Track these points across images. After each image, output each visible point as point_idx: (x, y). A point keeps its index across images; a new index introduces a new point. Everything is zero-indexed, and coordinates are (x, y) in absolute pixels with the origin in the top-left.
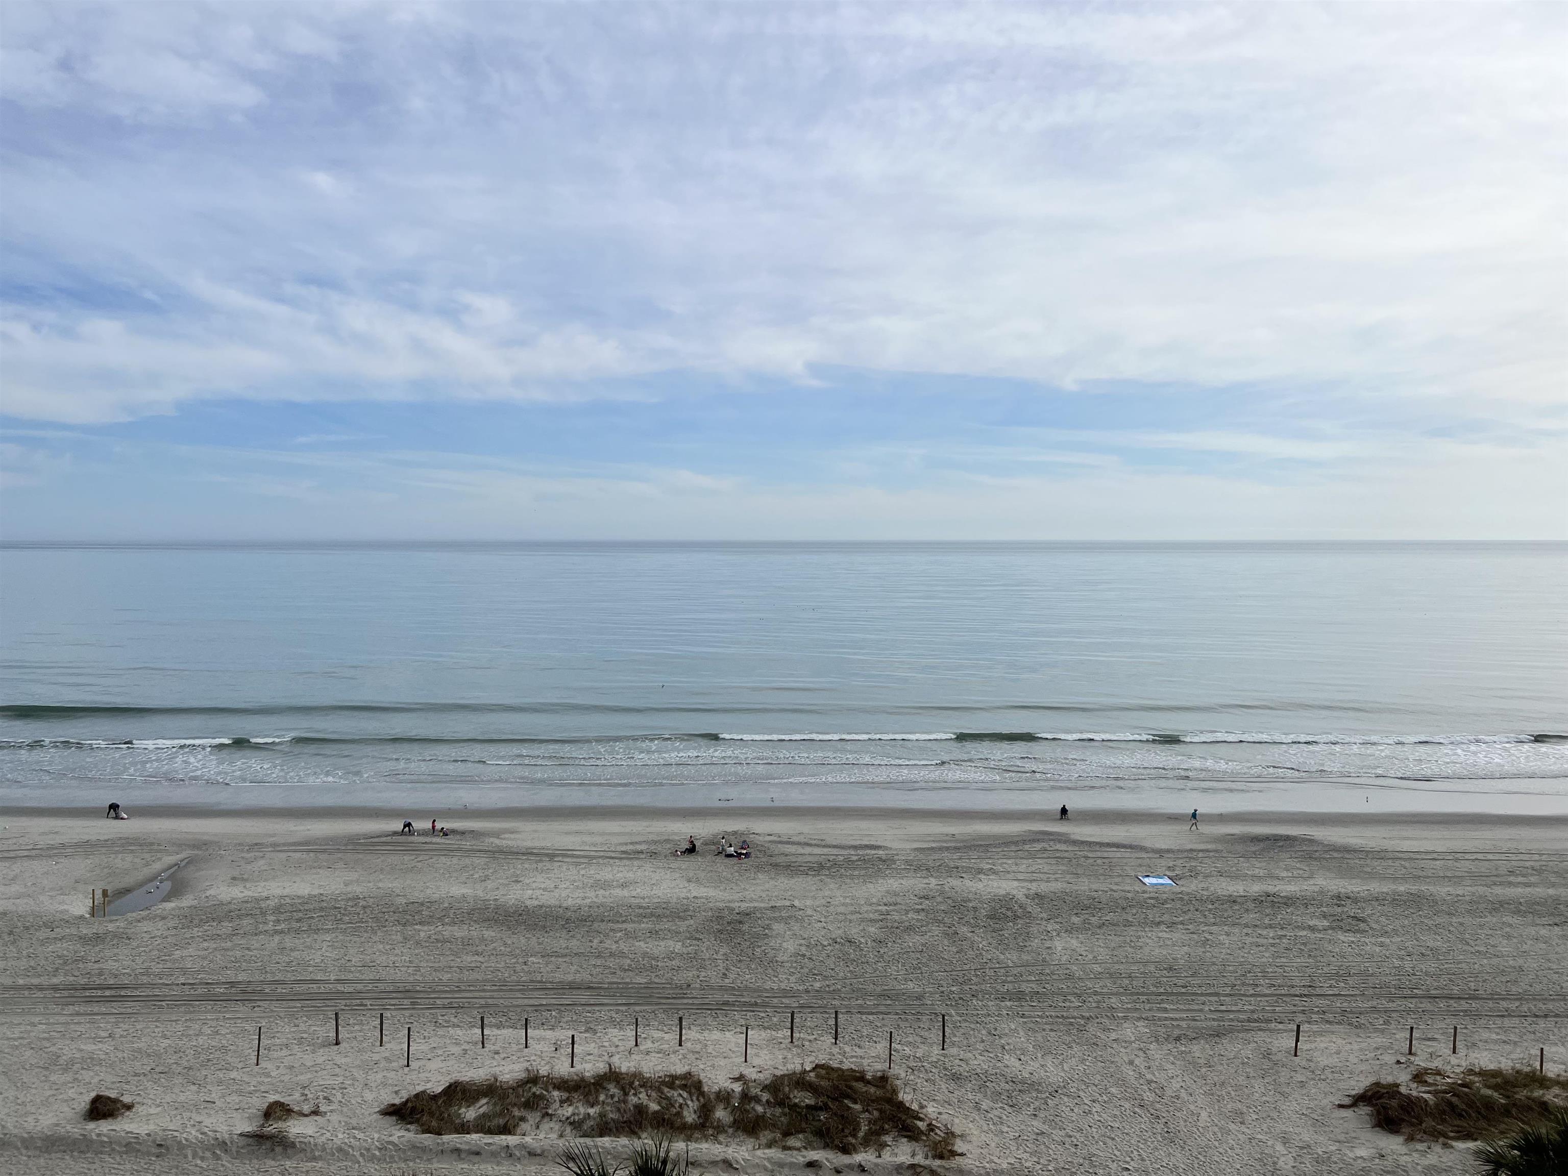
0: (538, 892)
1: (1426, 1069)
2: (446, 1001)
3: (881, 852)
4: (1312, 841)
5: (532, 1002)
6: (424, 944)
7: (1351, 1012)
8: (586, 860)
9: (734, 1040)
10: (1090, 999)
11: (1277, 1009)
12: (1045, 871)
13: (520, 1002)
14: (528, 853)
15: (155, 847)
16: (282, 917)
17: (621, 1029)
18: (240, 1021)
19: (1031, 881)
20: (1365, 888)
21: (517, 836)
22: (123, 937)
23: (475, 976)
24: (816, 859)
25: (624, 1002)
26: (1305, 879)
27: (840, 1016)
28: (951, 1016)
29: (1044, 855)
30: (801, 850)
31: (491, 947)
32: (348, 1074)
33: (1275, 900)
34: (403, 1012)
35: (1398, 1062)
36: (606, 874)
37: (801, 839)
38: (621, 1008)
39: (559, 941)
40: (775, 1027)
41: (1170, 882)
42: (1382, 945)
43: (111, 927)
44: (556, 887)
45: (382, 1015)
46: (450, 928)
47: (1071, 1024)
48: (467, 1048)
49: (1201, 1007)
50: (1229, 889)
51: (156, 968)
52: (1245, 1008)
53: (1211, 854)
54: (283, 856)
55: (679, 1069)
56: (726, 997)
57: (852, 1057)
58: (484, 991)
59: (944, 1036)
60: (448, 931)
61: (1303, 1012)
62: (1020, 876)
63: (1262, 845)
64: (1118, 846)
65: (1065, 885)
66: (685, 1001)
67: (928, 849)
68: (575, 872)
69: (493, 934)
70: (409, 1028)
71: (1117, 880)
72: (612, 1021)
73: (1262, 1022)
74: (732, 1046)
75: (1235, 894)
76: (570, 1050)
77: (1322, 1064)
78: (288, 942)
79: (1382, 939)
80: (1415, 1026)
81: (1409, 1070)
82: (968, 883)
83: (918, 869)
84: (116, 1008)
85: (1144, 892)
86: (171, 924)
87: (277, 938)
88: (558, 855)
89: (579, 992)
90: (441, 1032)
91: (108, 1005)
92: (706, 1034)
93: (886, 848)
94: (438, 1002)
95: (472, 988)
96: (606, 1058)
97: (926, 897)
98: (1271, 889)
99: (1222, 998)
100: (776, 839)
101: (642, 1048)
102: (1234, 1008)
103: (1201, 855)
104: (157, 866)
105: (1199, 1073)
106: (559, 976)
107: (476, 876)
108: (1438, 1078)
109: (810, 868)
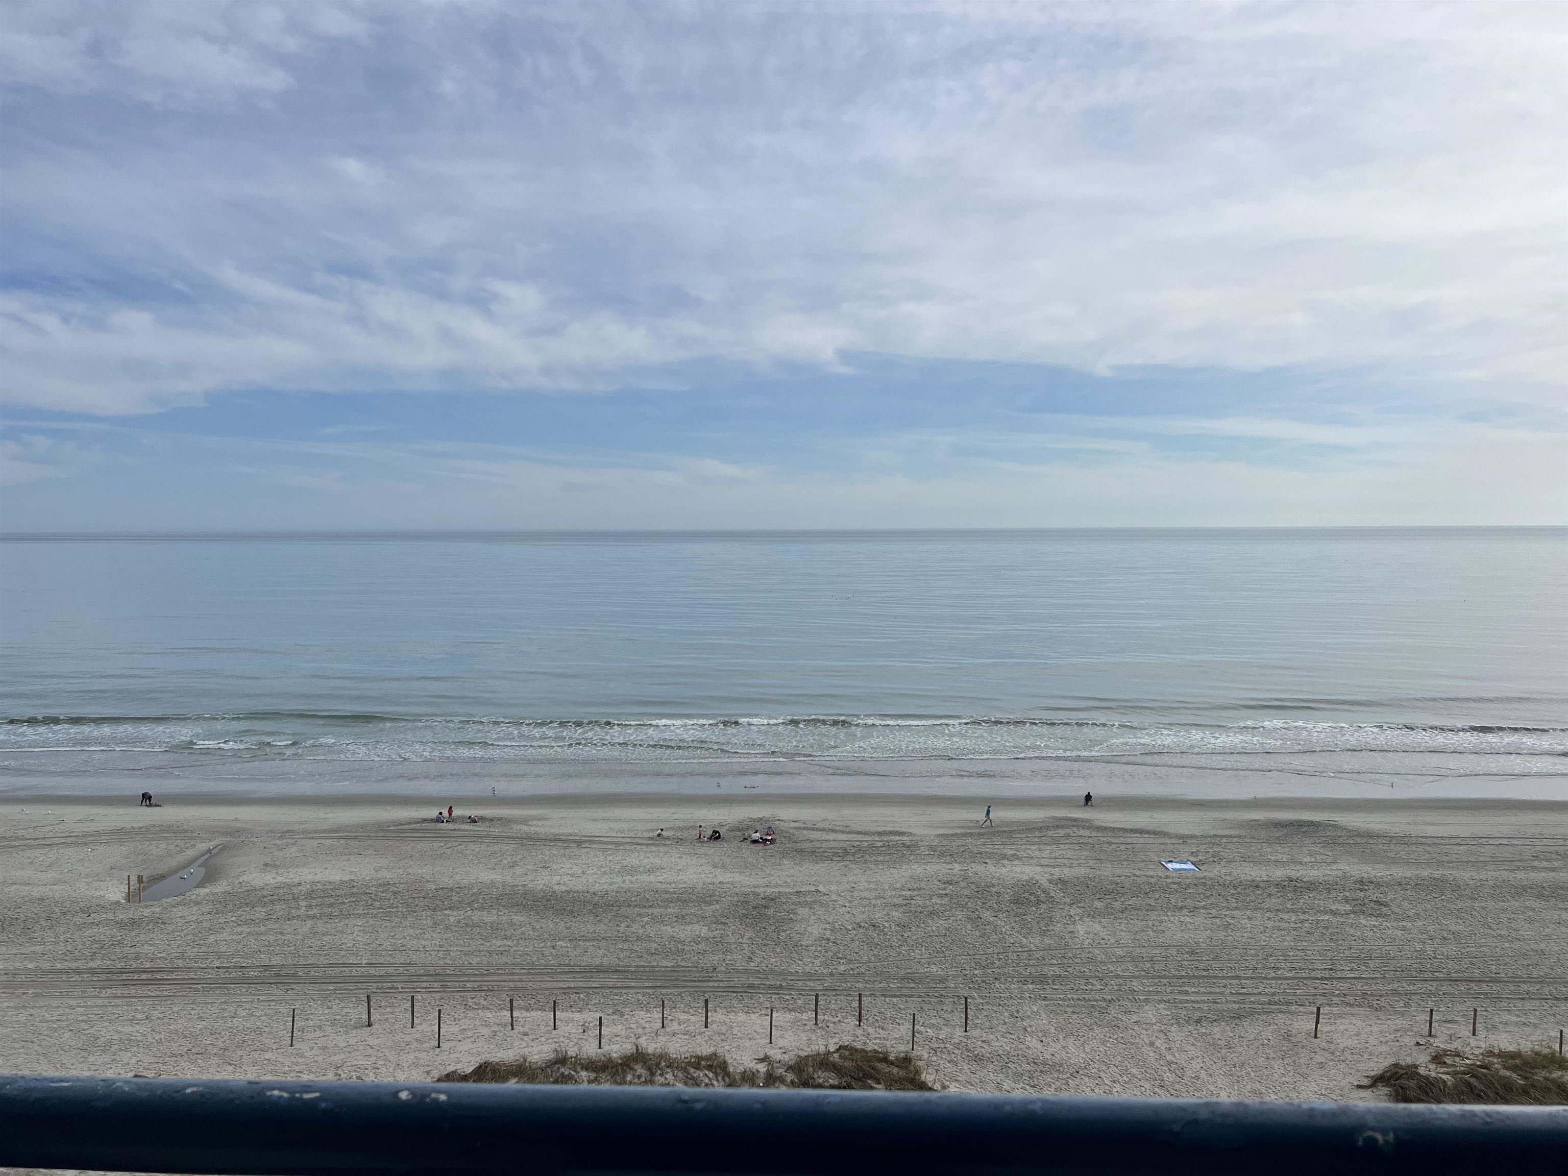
0: (566, 878)
1: (1445, 1051)
2: (476, 985)
3: (905, 838)
4: (1335, 827)
5: (561, 985)
6: (454, 929)
7: (1372, 995)
8: (613, 847)
9: (758, 1021)
10: (1112, 982)
11: (1298, 992)
12: (1069, 856)
13: (548, 985)
14: (556, 839)
15: (189, 834)
16: (314, 902)
17: (648, 1011)
18: (274, 1003)
19: (1054, 867)
20: (1388, 873)
21: (545, 823)
22: (159, 922)
23: (504, 959)
24: (841, 845)
25: (651, 984)
26: (1329, 864)
27: (864, 999)
28: (974, 999)
29: (1067, 841)
30: (825, 836)
31: (520, 932)
32: (381, 1055)
33: (1298, 885)
34: (434, 995)
35: (1418, 1044)
36: (633, 860)
37: (826, 825)
38: (648, 991)
39: (586, 926)
40: (800, 1010)
41: (1193, 867)
42: (1404, 929)
43: (147, 912)
44: (583, 873)
45: (413, 997)
46: (479, 913)
47: (1093, 1006)
48: (496, 1029)
49: (1222, 990)
50: (1252, 873)
51: (191, 952)
52: (1266, 990)
53: (1235, 840)
54: (315, 843)
55: (706, 1050)
56: (751, 980)
57: (876, 1038)
58: (513, 974)
59: (966, 1018)
60: (477, 916)
61: (1324, 995)
62: (1043, 862)
63: (1285, 831)
64: (1141, 832)
65: (1088, 871)
66: (711, 984)
67: (952, 835)
68: (602, 858)
69: (522, 919)
70: (440, 1011)
71: (1139, 866)
72: (639, 1003)
73: (1283, 1005)
74: (757, 1028)
75: (1258, 879)
76: (597, 1032)
77: (1341, 1046)
78: (321, 926)
79: (1404, 923)
80: (1435, 1009)
81: (1429, 1051)
82: (991, 868)
83: (942, 855)
84: (152, 990)
85: (1167, 877)
86: (206, 909)
87: (309, 923)
88: (585, 842)
89: (607, 975)
90: (470, 1014)
91: (144, 988)
92: (732, 1016)
93: (910, 834)
94: (468, 985)
95: (500, 972)
96: (633, 1039)
97: (949, 883)
98: (1294, 874)
99: (1243, 981)
100: (801, 825)
101: (668, 1029)
102: (1255, 992)
103: (1224, 840)
104: (191, 853)
105: (1219, 1055)
106: (586, 960)
107: (505, 862)
108: (1457, 1059)
109: (835, 854)
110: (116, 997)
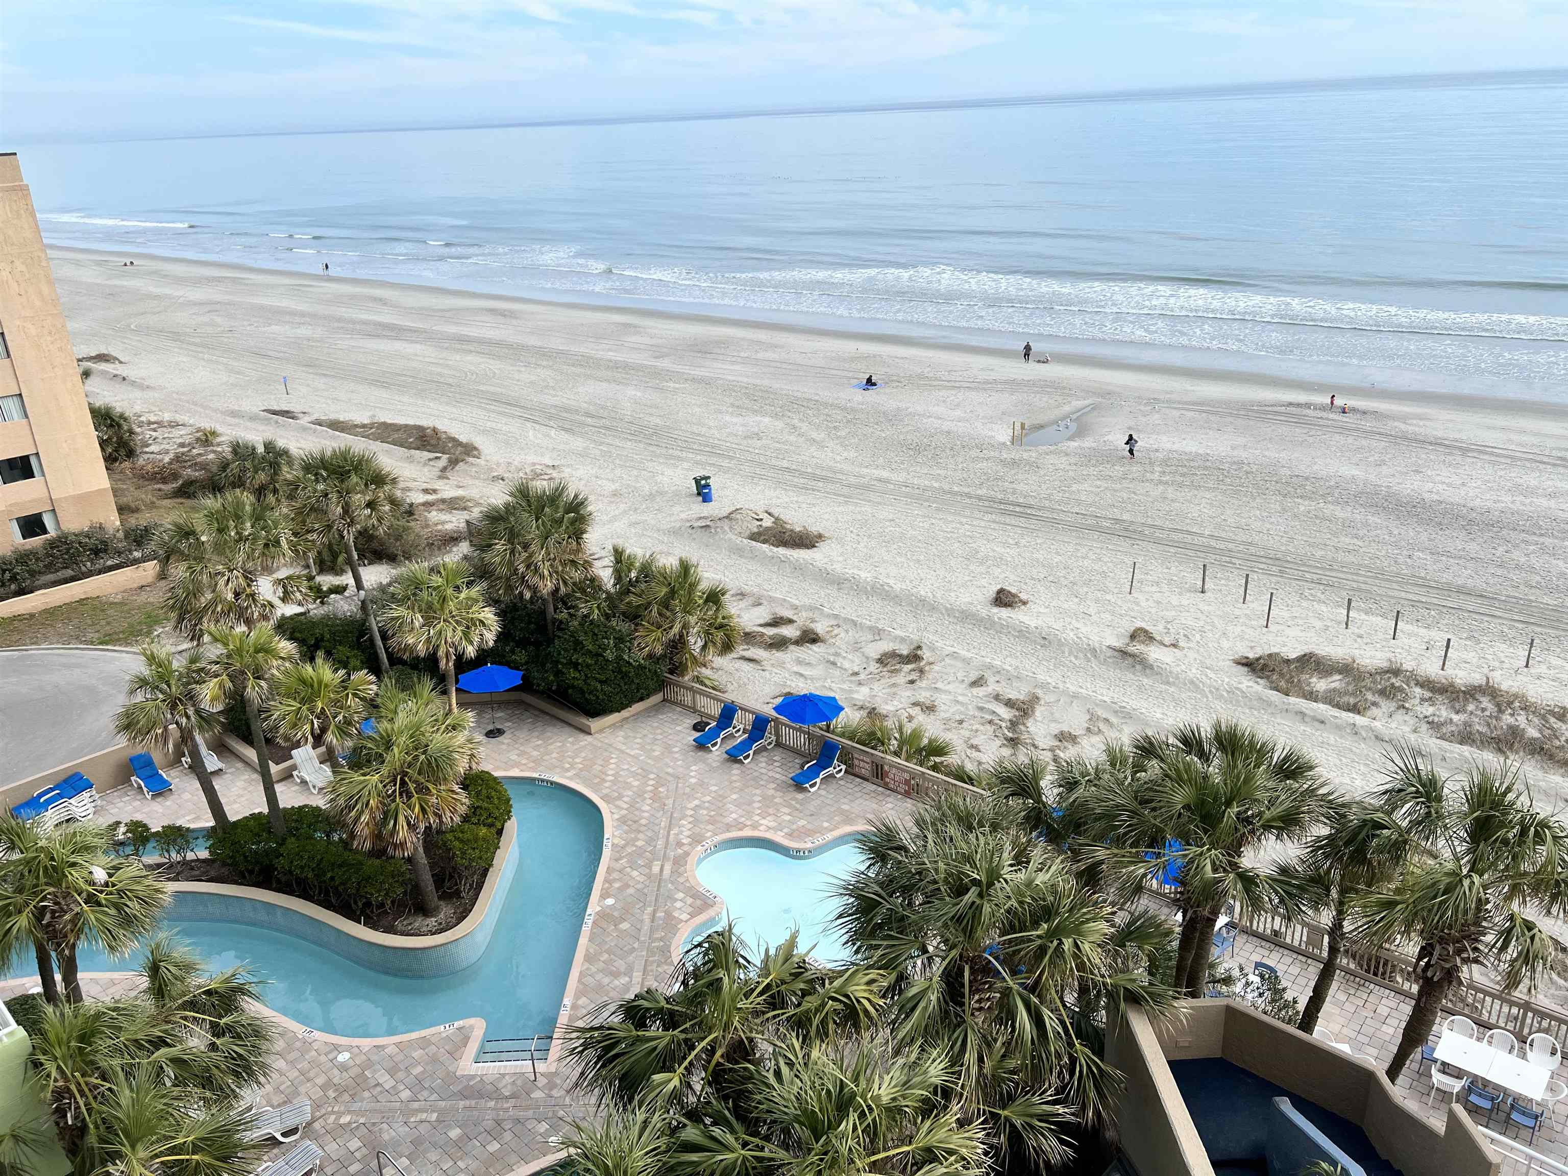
0: (1441, 487)
2: (1315, 577)
5: (1411, 597)
6: (1303, 518)
8: (1508, 461)
13: (1396, 594)
14: (1437, 443)
16: (1168, 470)
17: (1511, 645)
18: (1117, 553)
21: (1428, 423)
22: (1035, 466)
23: (1351, 558)
25: (1521, 618)
31: (1374, 533)
32: (1209, 621)
34: (1269, 577)
36: (1532, 479)
38: (1515, 624)
39: (1455, 541)
43: (1025, 455)
44: (1463, 484)
45: (1248, 575)
46: (1332, 507)
48: (1329, 624)
51: (1058, 496)
58: (1357, 574)
60: (1329, 510)
68: (1490, 472)
69: (1379, 521)
70: (1272, 593)
72: (1502, 635)
76: (1443, 653)
78: (1171, 492)
84: (1022, 522)
86: (1073, 460)
87: (1161, 488)
88: (1473, 451)
89: (1468, 598)
90: (1305, 604)
91: (1017, 518)
94: (1307, 575)
95: (1345, 569)
96: (1485, 671)
101: (1533, 670)
104: (1067, 408)
106: (1446, 577)
107: (1371, 459)
110: (994, 522)
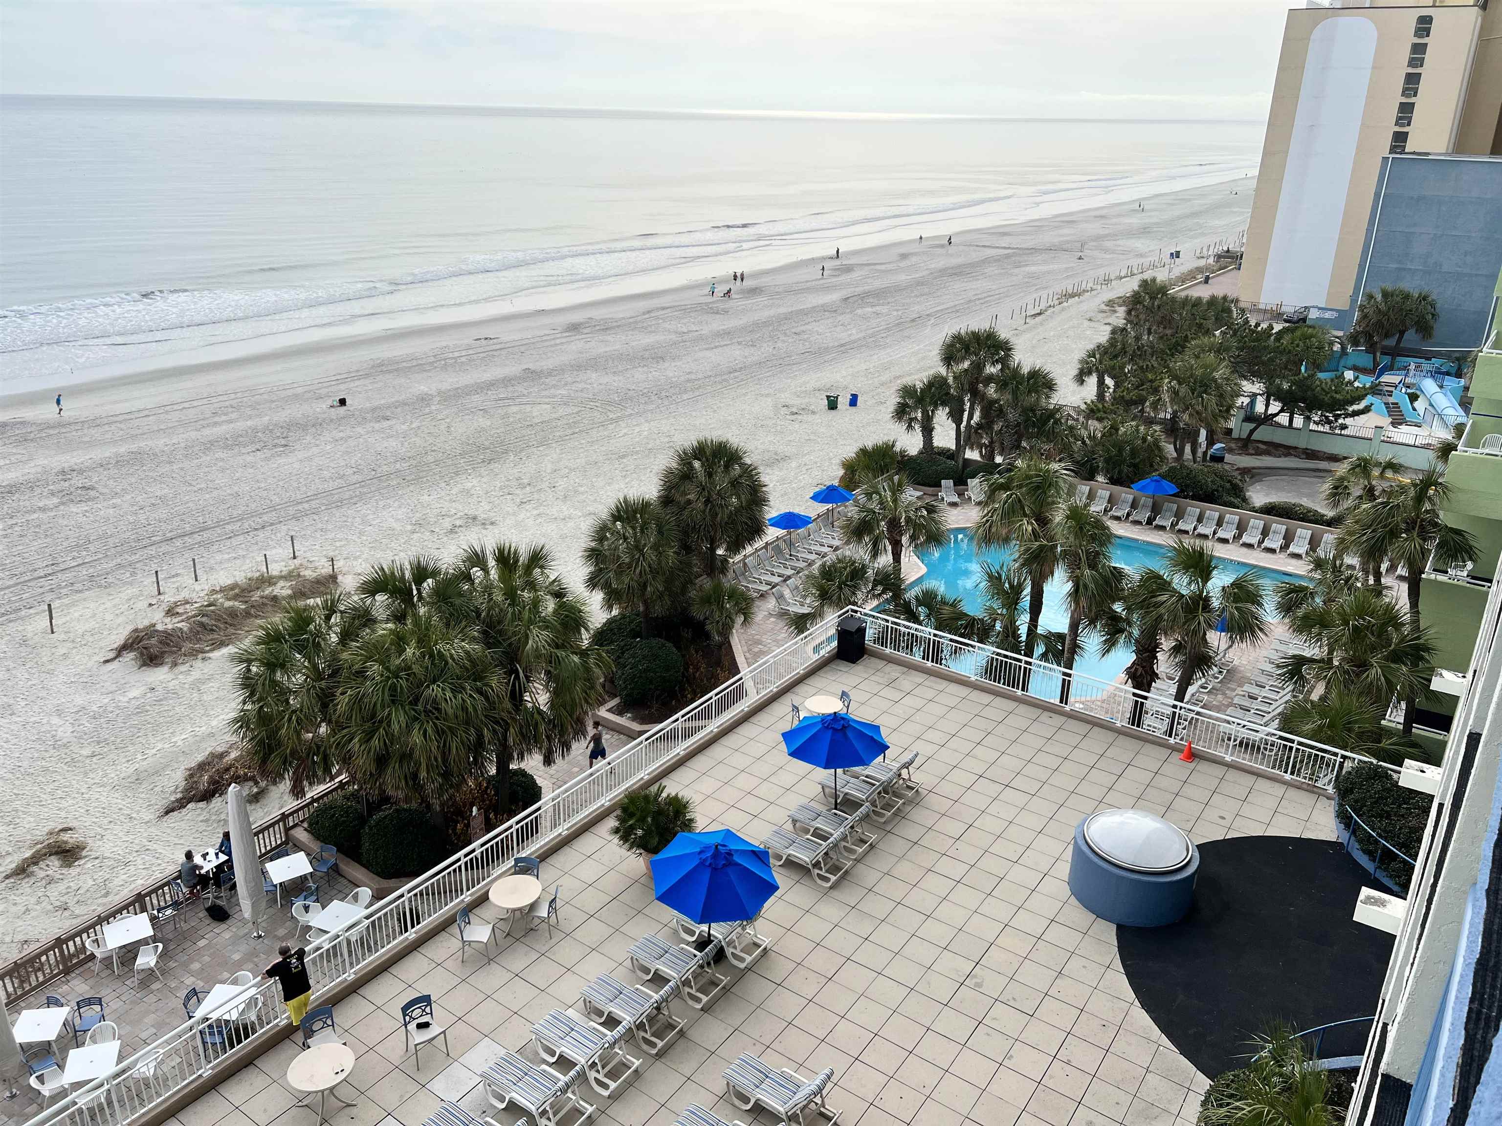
1: (175, 603)
4: (24, 423)
11: (24, 596)
20: (86, 457)
26: (25, 462)
35: (151, 605)
42: (114, 507)
61: (52, 590)
73: (11, 613)
77: (80, 632)
79: (114, 501)
80: (159, 569)
81: (161, 608)
108: (188, 606)
